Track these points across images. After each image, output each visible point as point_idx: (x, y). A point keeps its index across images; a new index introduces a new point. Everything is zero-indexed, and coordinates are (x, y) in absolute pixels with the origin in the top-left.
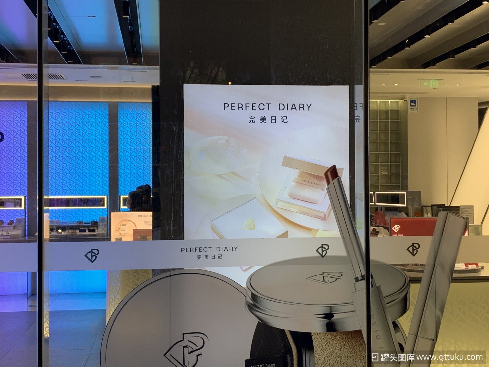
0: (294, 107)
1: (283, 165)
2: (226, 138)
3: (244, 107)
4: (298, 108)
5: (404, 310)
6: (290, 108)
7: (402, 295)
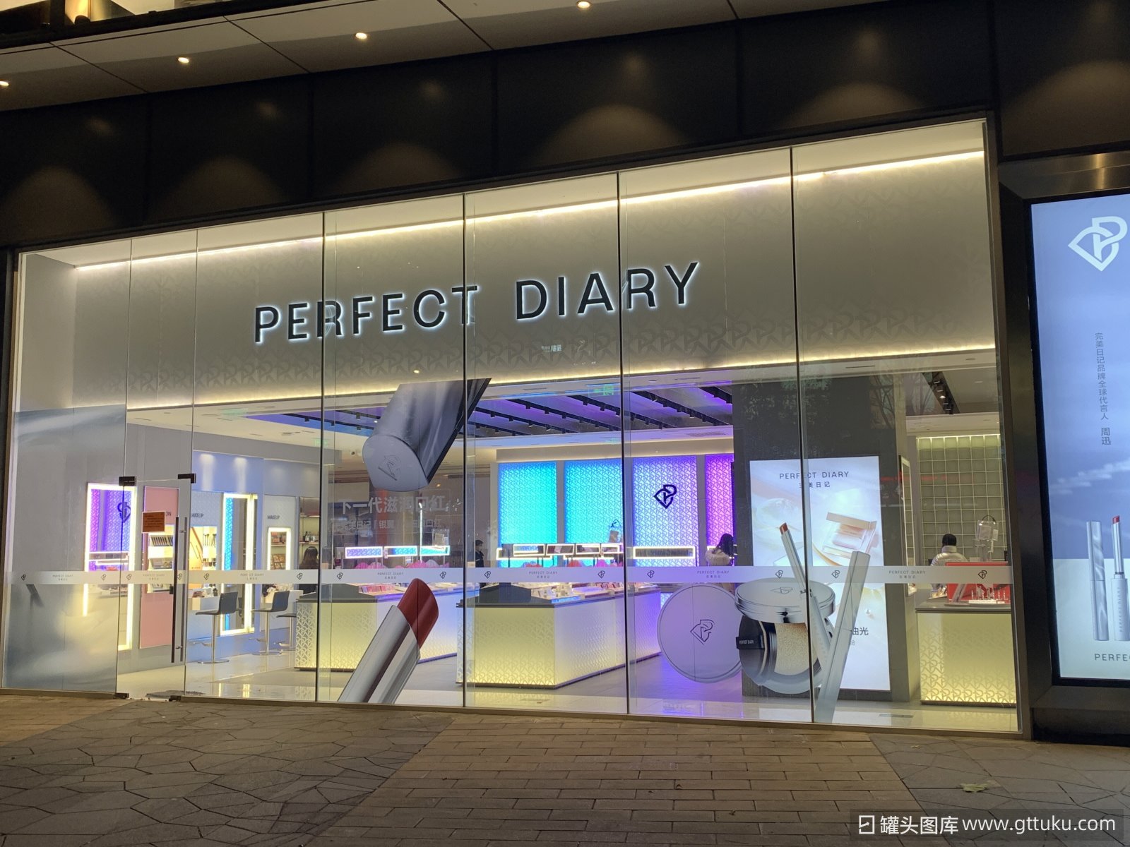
0: (834, 474)
1: (827, 519)
2: (782, 499)
3: (795, 476)
4: (837, 475)
5: (832, 611)
6: (831, 475)
7: (831, 602)
